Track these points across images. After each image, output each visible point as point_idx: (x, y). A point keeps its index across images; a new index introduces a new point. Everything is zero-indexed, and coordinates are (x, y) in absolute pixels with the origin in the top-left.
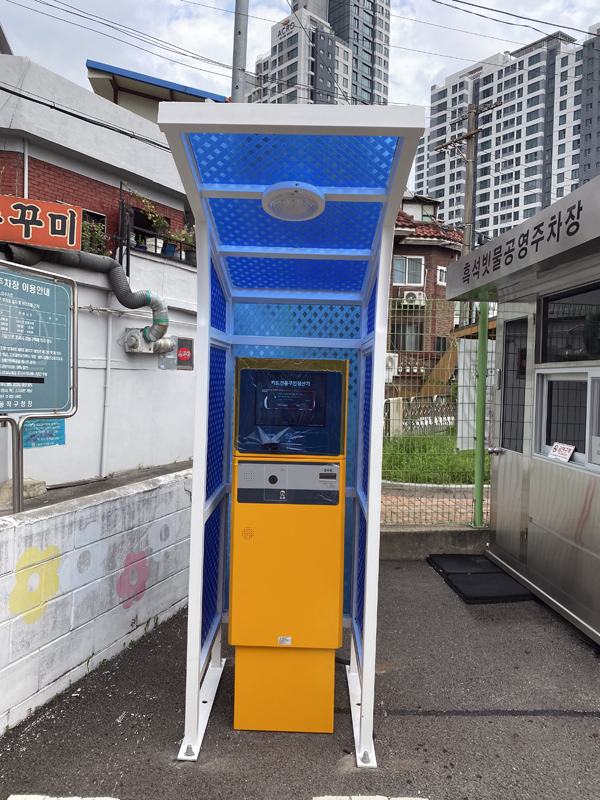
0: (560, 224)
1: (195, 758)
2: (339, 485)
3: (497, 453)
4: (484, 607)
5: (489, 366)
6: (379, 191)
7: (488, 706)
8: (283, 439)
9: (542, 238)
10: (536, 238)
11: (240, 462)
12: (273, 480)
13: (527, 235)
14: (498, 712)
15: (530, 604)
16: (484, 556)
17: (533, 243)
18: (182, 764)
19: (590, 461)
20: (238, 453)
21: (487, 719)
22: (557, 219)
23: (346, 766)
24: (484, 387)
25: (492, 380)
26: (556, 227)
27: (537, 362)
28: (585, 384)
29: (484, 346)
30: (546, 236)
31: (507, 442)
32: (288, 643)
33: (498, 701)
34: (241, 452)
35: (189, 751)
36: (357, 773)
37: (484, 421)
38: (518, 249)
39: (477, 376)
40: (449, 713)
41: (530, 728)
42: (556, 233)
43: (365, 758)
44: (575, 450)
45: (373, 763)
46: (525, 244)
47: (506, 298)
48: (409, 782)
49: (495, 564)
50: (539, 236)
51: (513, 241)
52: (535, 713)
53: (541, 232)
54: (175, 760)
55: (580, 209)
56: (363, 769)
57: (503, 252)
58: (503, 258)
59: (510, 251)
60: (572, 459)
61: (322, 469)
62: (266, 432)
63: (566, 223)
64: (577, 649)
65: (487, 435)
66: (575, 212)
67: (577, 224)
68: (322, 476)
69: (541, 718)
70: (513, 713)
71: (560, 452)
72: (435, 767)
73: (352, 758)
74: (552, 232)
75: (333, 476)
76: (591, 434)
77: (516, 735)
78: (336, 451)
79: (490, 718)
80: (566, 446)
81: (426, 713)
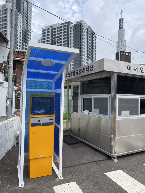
0: (89, 69)
1: (24, 186)
2: (53, 121)
3: (72, 113)
4: (73, 145)
5: (69, 95)
6: (65, 62)
7: (80, 163)
8: (42, 112)
9: (85, 71)
10: (83, 71)
11: (32, 117)
12: (39, 121)
13: (81, 70)
14: (82, 164)
15: (81, 143)
16: (69, 135)
17: (83, 72)
18: (21, 188)
19: (93, 113)
20: (31, 116)
21: (80, 166)
22: (88, 67)
23: (57, 180)
24: (68, 99)
25: (70, 98)
26: (88, 69)
27: (81, 94)
28: (92, 98)
29: (68, 91)
30: (86, 71)
31: (74, 111)
32: (43, 157)
33: (81, 162)
34: (32, 115)
35: (22, 185)
36: (60, 181)
37: (69, 106)
38: (79, 72)
39: (67, 97)
40: (73, 166)
41: (88, 165)
42: (88, 70)
43: (61, 177)
44: (89, 111)
45: (62, 178)
46: (81, 72)
47: (73, 81)
48: (70, 180)
49: (72, 137)
50: (84, 70)
51: (78, 70)
52: (88, 163)
53: (85, 70)
54: (19, 188)
55: (93, 66)
56: (61, 179)
57: (76, 72)
58: (76, 74)
59: (77, 72)
60: (89, 113)
61: (50, 118)
62: (38, 111)
63: (90, 69)
64: (92, 150)
65: (69, 109)
66: (92, 67)
67: (92, 69)
68: (50, 119)
69: (90, 163)
70: (85, 164)
71: (86, 112)
72: (74, 176)
73: (58, 178)
74: (87, 70)
75: (52, 119)
76: (93, 108)
77: (86, 167)
78: (53, 114)
79: (81, 165)
80: (87, 111)
81: (69, 167)
